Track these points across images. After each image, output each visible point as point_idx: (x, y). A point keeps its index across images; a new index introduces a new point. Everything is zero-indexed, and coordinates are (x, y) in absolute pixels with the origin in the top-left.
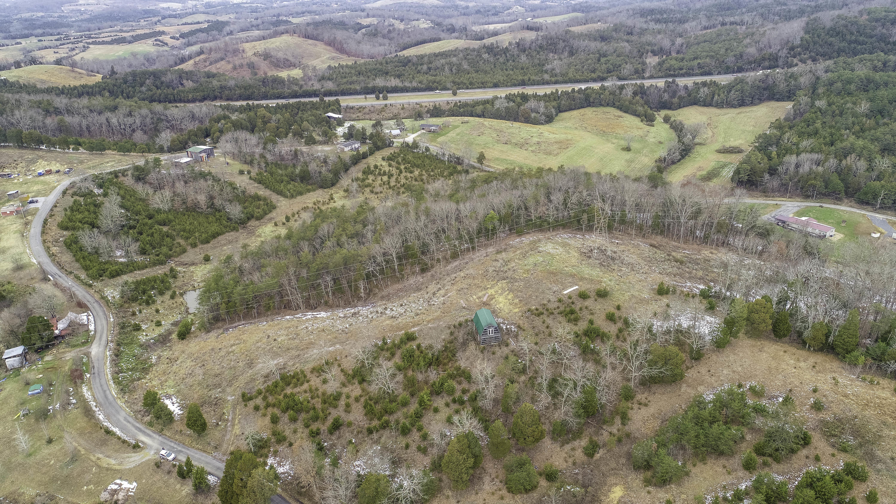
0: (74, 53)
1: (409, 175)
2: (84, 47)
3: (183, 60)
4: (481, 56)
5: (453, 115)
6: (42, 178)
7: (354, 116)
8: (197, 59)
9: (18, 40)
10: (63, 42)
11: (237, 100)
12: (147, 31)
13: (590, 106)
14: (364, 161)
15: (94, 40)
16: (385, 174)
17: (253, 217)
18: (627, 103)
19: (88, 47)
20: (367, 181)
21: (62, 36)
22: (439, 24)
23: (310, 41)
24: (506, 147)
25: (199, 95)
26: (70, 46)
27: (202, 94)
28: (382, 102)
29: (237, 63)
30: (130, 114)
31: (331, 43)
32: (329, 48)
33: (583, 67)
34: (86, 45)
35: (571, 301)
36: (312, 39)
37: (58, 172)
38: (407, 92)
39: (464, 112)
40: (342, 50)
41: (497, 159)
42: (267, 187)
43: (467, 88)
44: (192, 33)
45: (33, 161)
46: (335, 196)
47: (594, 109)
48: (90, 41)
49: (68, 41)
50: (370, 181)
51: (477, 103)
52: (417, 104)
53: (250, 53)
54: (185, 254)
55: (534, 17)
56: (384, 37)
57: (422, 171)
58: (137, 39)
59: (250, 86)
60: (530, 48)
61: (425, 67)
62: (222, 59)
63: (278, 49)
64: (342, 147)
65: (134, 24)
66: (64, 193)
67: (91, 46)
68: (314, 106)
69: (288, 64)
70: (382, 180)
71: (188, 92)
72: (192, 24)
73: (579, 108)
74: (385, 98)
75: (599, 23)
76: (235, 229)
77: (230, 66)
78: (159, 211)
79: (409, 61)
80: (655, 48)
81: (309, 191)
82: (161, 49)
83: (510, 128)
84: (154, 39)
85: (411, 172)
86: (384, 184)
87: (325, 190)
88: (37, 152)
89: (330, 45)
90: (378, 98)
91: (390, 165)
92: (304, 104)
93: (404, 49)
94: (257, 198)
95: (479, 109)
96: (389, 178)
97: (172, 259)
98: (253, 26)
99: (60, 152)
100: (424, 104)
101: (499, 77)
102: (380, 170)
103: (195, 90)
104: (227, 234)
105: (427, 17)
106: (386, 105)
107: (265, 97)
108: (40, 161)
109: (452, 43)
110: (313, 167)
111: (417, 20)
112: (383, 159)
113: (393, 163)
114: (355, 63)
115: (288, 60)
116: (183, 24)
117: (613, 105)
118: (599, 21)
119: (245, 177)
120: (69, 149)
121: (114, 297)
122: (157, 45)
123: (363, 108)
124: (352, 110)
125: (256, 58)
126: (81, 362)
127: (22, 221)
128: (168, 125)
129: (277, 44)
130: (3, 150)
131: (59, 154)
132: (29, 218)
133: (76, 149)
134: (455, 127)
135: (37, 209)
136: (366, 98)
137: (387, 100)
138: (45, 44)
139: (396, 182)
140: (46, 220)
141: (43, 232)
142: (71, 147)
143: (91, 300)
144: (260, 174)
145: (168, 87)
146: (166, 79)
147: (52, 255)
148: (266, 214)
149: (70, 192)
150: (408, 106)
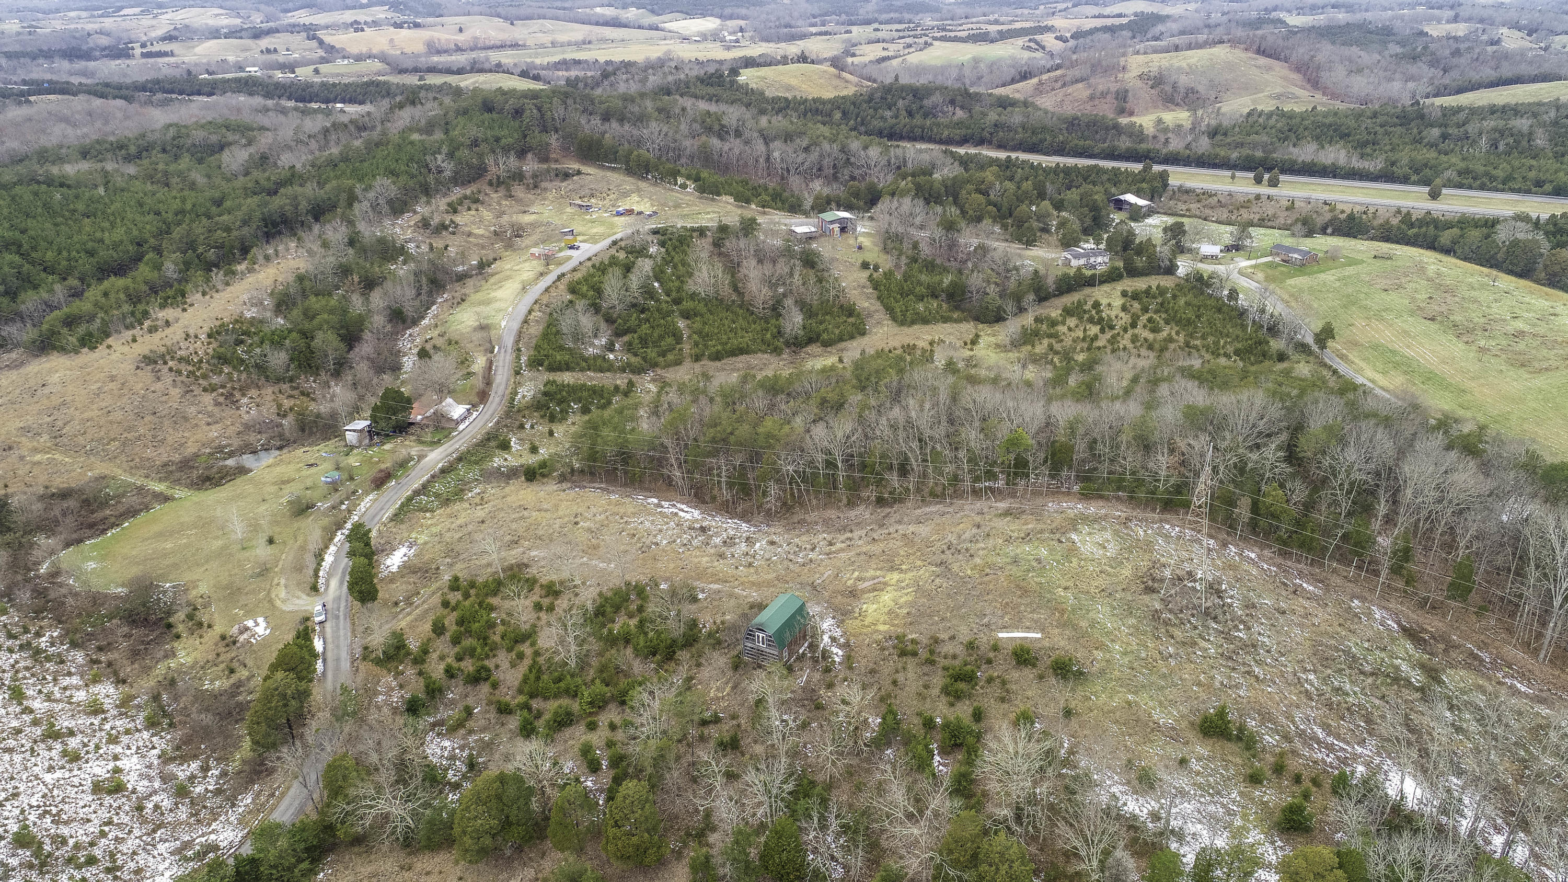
0: (906, 51)
1: (1146, 334)
2: (926, 43)
3: (1025, 76)
5: (1387, 239)
6: (615, 218)
7: (1181, 206)
8: (1045, 77)
10: (906, 33)
12: (1027, 25)
14: (1087, 291)
15: (946, 34)
17: (820, 339)
19: (931, 44)
20: (1058, 327)
21: (911, 26)
23: (1263, 61)
24: (1417, 325)
25: (958, 133)
26: (909, 40)
27: (964, 132)
28: (1264, 190)
29: (1101, 88)
31: (1301, 67)
32: (1292, 75)
35: (991, 655)
36: (1270, 56)
37: (640, 213)
38: (1334, 177)
39: (1416, 236)
40: (1314, 83)
41: (1375, 347)
42: (879, 298)
43: (1482, 188)
44: (1094, 32)
45: (626, 195)
48: (939, 35)
49: (911, 33)
51: (1464, 223)
52: (1325, 203)
54: (677, 367)
56: (1434, 62)
57: (1178, 333)
58: (1003, 36)
61: (1436, 132)
62: (1082, 80)
63: (1191, 71)
64: (1069, 257)
65: (1026, 11)
66: (615, 243)
67: (936, 43)
68: (1116, 177)
69: (1193, 100)
70: (1085, 330)
71: (946, 127)
72: (1109, 17)
74: (1274, 183)
76: (777, 351)
77: (1087, 93)
78: (693, 296)
79: (1422, 117)
81: (946, 320)
82: (1026, 55)
83: (1483, 286)
84: (1027, 38)
85: (1155, 330)
87: (981, 326)
88: (640, 183)
89: (1298, 69)
90: (1258, 181)
91: (1124, 308)
92: (1098, 170)
93: (1460, 91)
94: (850, 311)
96: (1102, 331)
97: (656, 368)
102: (1100, 312)
103: (960, 124)
106: (1258, 197)
107: (1060, 151)
108: (633, 194)
112: (1124, 294)
113: (1136, 305)
114: (1314, 108)
115: (1195, 92)
116: (1095, 17)
119: (866, 274)
120: (676, 184)
121: (524, 397)
122: (1029, 48)
123: (1210, 196)
124: (1185, 197)
125: (1139, 83)
126: (403, 464)
127: (541, 269)
128: (857, 172)
129: (1193, 61)
130: (609, 174)
131: (659, 191)
132: (551, 267)
133: (684, 186)
134: (1352, 262)
135: (570, 258)
136: (1233, 177)
137: (1276, 186)
138: (880, 35)
139: (1109, 341)
140: (563, 275)
141: (547, 290)
142: (680, 180)
143: (500, 392)
144: (888, 275)
145: (926, 116)
146: (927, 103)
147: (526, 321)
148: (841, 339)
149: (623, 244)
150: (1303, 204)
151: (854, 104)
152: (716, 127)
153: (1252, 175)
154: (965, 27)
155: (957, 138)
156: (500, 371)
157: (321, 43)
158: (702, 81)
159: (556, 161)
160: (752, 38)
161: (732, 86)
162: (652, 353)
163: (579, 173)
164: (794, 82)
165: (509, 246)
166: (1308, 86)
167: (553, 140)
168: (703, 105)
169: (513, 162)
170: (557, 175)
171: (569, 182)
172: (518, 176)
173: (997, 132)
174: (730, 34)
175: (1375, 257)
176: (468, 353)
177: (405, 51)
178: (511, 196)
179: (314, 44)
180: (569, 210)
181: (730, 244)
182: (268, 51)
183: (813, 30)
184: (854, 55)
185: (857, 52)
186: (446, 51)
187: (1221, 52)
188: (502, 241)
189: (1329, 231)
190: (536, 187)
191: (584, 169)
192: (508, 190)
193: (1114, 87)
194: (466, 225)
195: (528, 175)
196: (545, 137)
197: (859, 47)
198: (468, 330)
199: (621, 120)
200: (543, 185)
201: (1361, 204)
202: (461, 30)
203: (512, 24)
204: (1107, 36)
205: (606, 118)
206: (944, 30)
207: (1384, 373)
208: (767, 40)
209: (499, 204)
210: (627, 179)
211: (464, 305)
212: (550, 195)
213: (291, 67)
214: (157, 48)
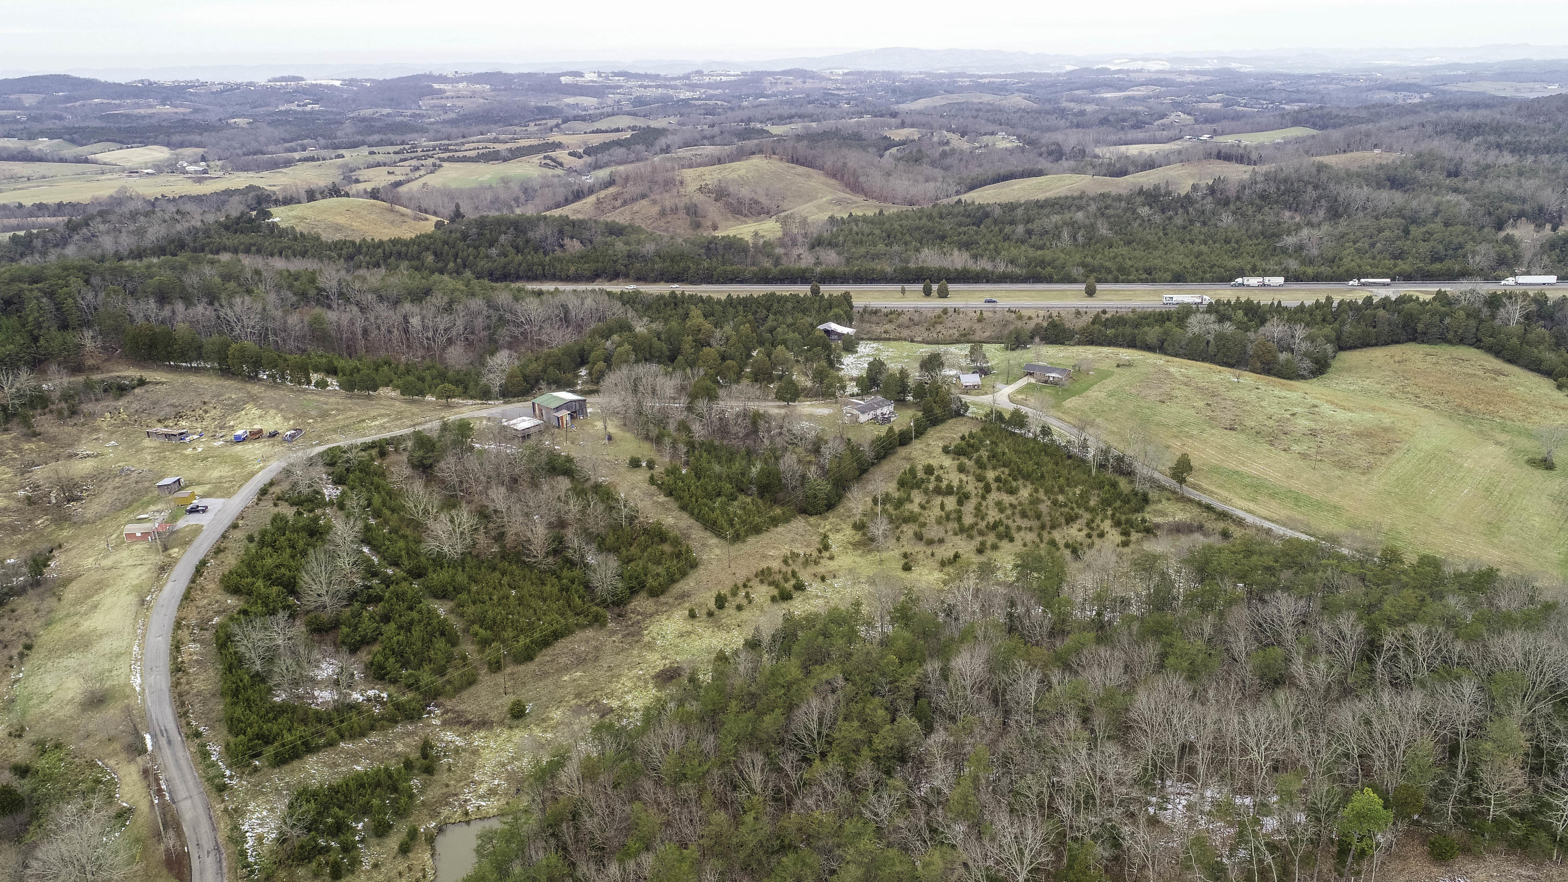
0: (417, 174)
1: (1007, 499)
2: (434, 165)
3: (578, 195)
4: (1134, 212)
5: (1092, 343)
6: (239, 448)
7: (878, 330)
8: (602, 194)
9: (341, 152)
10: (406, 155)
11: (655, 281)
12: (534, 142)
13: (1414, 340)
14: (903, 452)
15: (451, 154)
16: (949, 491)
17: (642, 585)
18: (1515, 340)
19: (440, 166)
20: (908, 506)
21: (407, 147)
22: (1031, 143)
23: (801, 169)
24: (1232, 439)
25: (588, 267)
26: (414, 163)
27: (593, 266)
28: (942, 302)
29: (668, 204)
30: (449, 309)
31: (836, 174)
32: (832, 182)
33: (1373, 245)
34: (438, 162)
36: (802, 164)
37: (273, 435)
38: (988, 282)
39: (1116, 336)
40: (855, 187)
41: (1217, 470)
42: (683, 508)
43: (1116, 281)
44: (605, 147)
45: (235, 407)
46: (835, 540)
47: (1426, 348)
48: (445, 155)
49: (413, 155)
50: (916, 509)
51: (1145, 319)
52: (1010, 311)
53: (692, 187)
54: (472, 689)
55: (1215, 133)
56: (933, 164)
57: (1036, 491)
58: (517, 154)
59: (682, 255)
60: (1238, 198)
61: (1020, 229)
62: (644, 196)
63: (743, 182)
64: (855, 412)
65: (518, 129)
66: (264, 492)
67: (445, 164)
68: (799, 304)
69: (757, 210)
70: (942, 507)
71: (569, 261)
72: (606, 132)
73: (1386, 344)
74: (943, 294)
75: (1376, 151)
76: (597, 621)
77: (656, 210)
78: (439, 561)
79: (987, 215)
80: (1527, 207)
81: (775, 522)
82: (550, 172)
83: (1233, 385)
84: (541, 156)
85: (1012, 492)
86: (948, 518)
87: (812, 520)
88: (249, 387)
89: (834, 176)
90: (927, 293)
91: (962, 469)
92: (782, 300)
93: (972, 188)
94: (659, 535)
95: (1152, 333)
96: (960, 503)
97: (441, 700)
98: (704, 138)
99: (292, 390)
100: (1025, 313)
101: (1180, 258)
102: (939, 479)
103: (583, 258)
104: (580, 635)
105: (1011, 130)
106: (945, 311)
107: (709, 278)
108: (248, 406)
109: (1068, 182)
110: (789, 462)
111: (992, 134)
112: (946, 450)
113: (969, 463)
114: (881, 213)
115: (757, 202)
116: (593, 132)
117: (1477, 343)
118: (1376, 146)
119: (641, 476)
120: (309, 383)
121: (260, 839)
122: (546, 165)
123: (898, 315)
124: (874, 318)
125: (702, 197)
127: (159, 559)
128: (517, 331)
129: (742, 172)
130: (192, 379)
131: (287, 393)
132: (174, 552)
133: (322, 384)
134: (1105, 375)
135: (197, 530)
136: (903, 291)
137: (949, 297)
138: (379, 158)
139: (976, 516)
140: (203, 563)
141: (187, 597)
142: (315, 377)
143: (207, 844)
144: (673, 472)
145: (536, 250)
146: (536, 235)
147: (178, 669)
148: (673, 581)
149: (276, 490)
150: (990, 315)
151: (446, 243)
152: (312, 292)
153: (920, 287)
154: (467, 146)
155: (587, 273)
156: (181, 793)
158: (227, 228)
160: (223, 168)
161: (272, 231)
162: (426, 677)
164: (341, 220)
165: (62, 518)
166: (848, 190)
167: (88, 340)
168: (279, 264)
169: (25, 380)
170: (105, 391)
171: (129, 398)
172: (39, 401)
174: (191, 163)
175: (1118, 366)
176: (92, 765)
178: (35, 434)
180: (147, 442)
181: (447, 466)
183: (297, 156)
184: (357, 181)
185: (361, 178)
187: (757, 161)
188: (46, 511)
190: (73, 413)
191: (149, 375)
192: (26, 422)
193: (681, 202)
195: (55, 396)
196: (71, 337)
197: (360, 172)
198: (69, 710)
199: (188, 301)
200: (87, 407)
201: (1042, 309)
204: (623, 150)
205: (163, 298)
206: (447, 150)
207: (1254, 500)
208: (245, 168)
209: (20, 451)
210: (227, 383)
211: (35, 658)
212: (106, 421)
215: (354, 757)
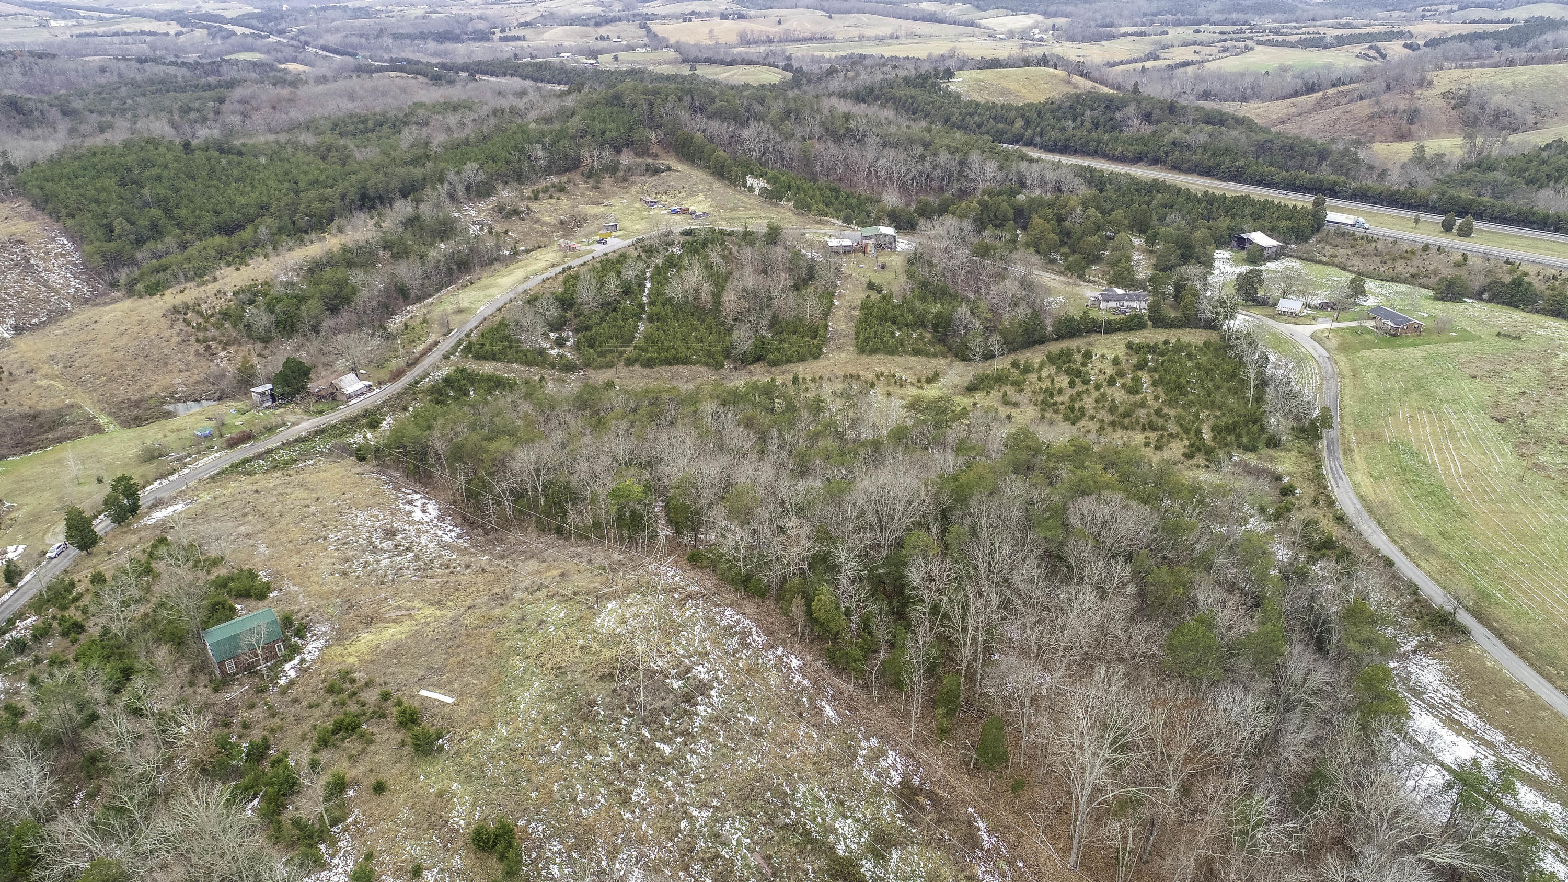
1: (1119, 394)
2: (1246, 47)
6: (667, 216)
9: (1165, 29)
10: (1232, 36)
12: (1382, 29)
14: (1094, 337)
15: (1276, 38)
17: (770, 357)
19: (1252, 49)
20: (1031, 375)
21: (1244, 27)
26: (1230, 44)
28: (1446, 240)
29: (1391, 106)
34: (1253, 45)
35: (392, 709)
37: (692, 213)
41: (1396, 445)
42: (857, 322)
45: (694, 193)
46: (946, 379)
48: (1266, 38)
49: (1238, 36)
50: (1034, 378)
53: (1437, 90)
57: (1157, 398)
58: (1341, 41)
62: (1372, 96)
64: (1099, 297)
66: (641, 241)
67: (1259, 48)
69: (1504, 125)
70: (1055, 381)
71: (1124, 142)
74: (1465, 232)
76: (718, 365)
77: (1367, 112)
78: (667, 299)
81: (916, 352)
84: (1367, 45)
85: (1133, 391)
87: (957, 363)
88: (715, 183)
90: (1445, 227)
91: (1116, 362)
94: (821, 333)
96: (1073, 385)
97: (587, 368)
103: (1138, 140)
104: (697, 367)
106: (1426, 248)
107: (1236, 176)
108: (701, 194)
112: (1130, 346)
113: (1132, 360)
115: (1511, 115)
116: (1473, 22)
119: (865, 295)
120: (743, 185)
121: (431, 380)
122: (1365, 56)
123: (1369, 242)
124: (1339, 241)
125: (1440, 103)
126: (270, 430)
127: (557, 260)
129: (1519, 79)
130: (693, 171)
131: (728, 191)
132: (567, 259)
133: (751, 189)
134: (1463, 337)
135: (590, 252)
136: (1417, 221)
137: (1468, 235)
138: (1199, 37)
139: (1071, 398)
140: (570, 268)
141: (545, 281)
143: (415, 374)
144: (887, 298)
146: (1119, 115)
147: (500, 309)
149: (647, 242)
150: (1477, 261)
152: (842, 130)
153: (1441, 219)
156: (434, 354)
157: (649, 31)
159: (656, 156)
160: (1058, 37)
161: (931, 88)
163: (669, 169)
167: (653, 136)
169: (608, 155)
170: (648, 170)
172: (613, 169)
173: (1173, 152)
174: (1041, 32)
175: (1499, 334)
177: (720, 41)
179: (643, 32)
180: (637, 204)
182: (602, 38)
183: (1130, 30)
184: (1157, 58)
185: (1162, 55)
186: (756, 42)
189: (1485, 296)
190: (625, 180)
191: (676, 166)
192: (598, 182)
193: (1402, 105)
194: (539, 212)
195: (621, 168)
196: (647, 133)
197: (1171, 50)
198: (449, 311)
200: (632, 178)
201: (1554, 267)
202: (780, 22)
203: (830, 17)
204: (1463, 44)
206: (1275, 33)
209: (583, 194)
210: (707, 178)
211: (469, 288)
213: (594, 54)
214: (513, 33)
215: (513, 371)
